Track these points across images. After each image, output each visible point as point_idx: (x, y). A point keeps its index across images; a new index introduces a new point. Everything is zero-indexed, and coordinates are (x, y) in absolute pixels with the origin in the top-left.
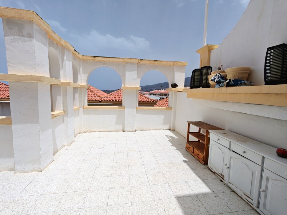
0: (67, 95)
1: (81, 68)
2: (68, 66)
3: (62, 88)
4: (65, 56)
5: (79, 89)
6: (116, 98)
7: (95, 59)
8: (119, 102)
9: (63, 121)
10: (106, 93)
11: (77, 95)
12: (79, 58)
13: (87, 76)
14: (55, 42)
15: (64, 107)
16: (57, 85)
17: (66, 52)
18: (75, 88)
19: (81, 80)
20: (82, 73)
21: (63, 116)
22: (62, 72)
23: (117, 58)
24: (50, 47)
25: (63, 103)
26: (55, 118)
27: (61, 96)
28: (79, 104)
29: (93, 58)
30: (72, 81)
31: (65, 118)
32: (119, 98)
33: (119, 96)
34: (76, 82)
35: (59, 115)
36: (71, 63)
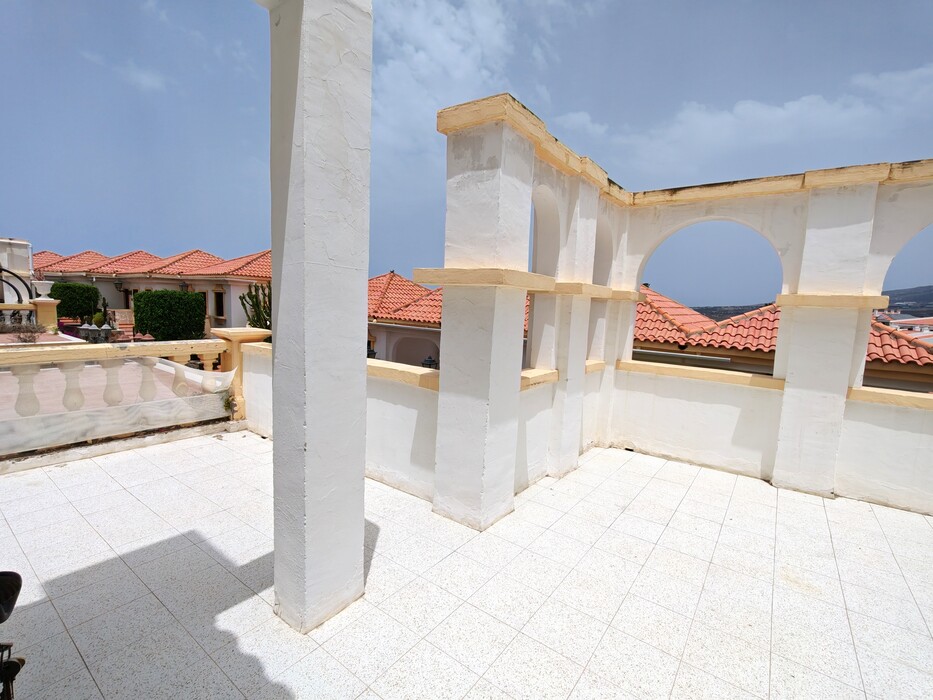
0: (569, 324)
1: (625, 236)
2: (583, 232)
3: (558, 300)
4: (578, 203)
5: (609, 304)
6: (750, 340)
7: (675, 197)
8: (758, 356)
9: (553, 399)
10: (707, 319)
11: (602, 324)
12: (622, 204)
13: (641, 261)
14: (555, 168)
15: (558, 358)
16: (547, 292)
17: (582, 190)
18: (597, 302)
19: (621, 273)
20: (625, 253)
21: (554, 385)
22: (563, 254)
23: (768, 179)
24: (540, 184)
25: (558, 345)
26: (532, 389)
27: (553, 325)
28: (605, 351)
29: (667, 197)
30: (589, 281)
31: (559, 393)
32: (762, 341)
33: (764, 332)
34: (604, 283)
35: (541, 380)
36: (592, 224)
